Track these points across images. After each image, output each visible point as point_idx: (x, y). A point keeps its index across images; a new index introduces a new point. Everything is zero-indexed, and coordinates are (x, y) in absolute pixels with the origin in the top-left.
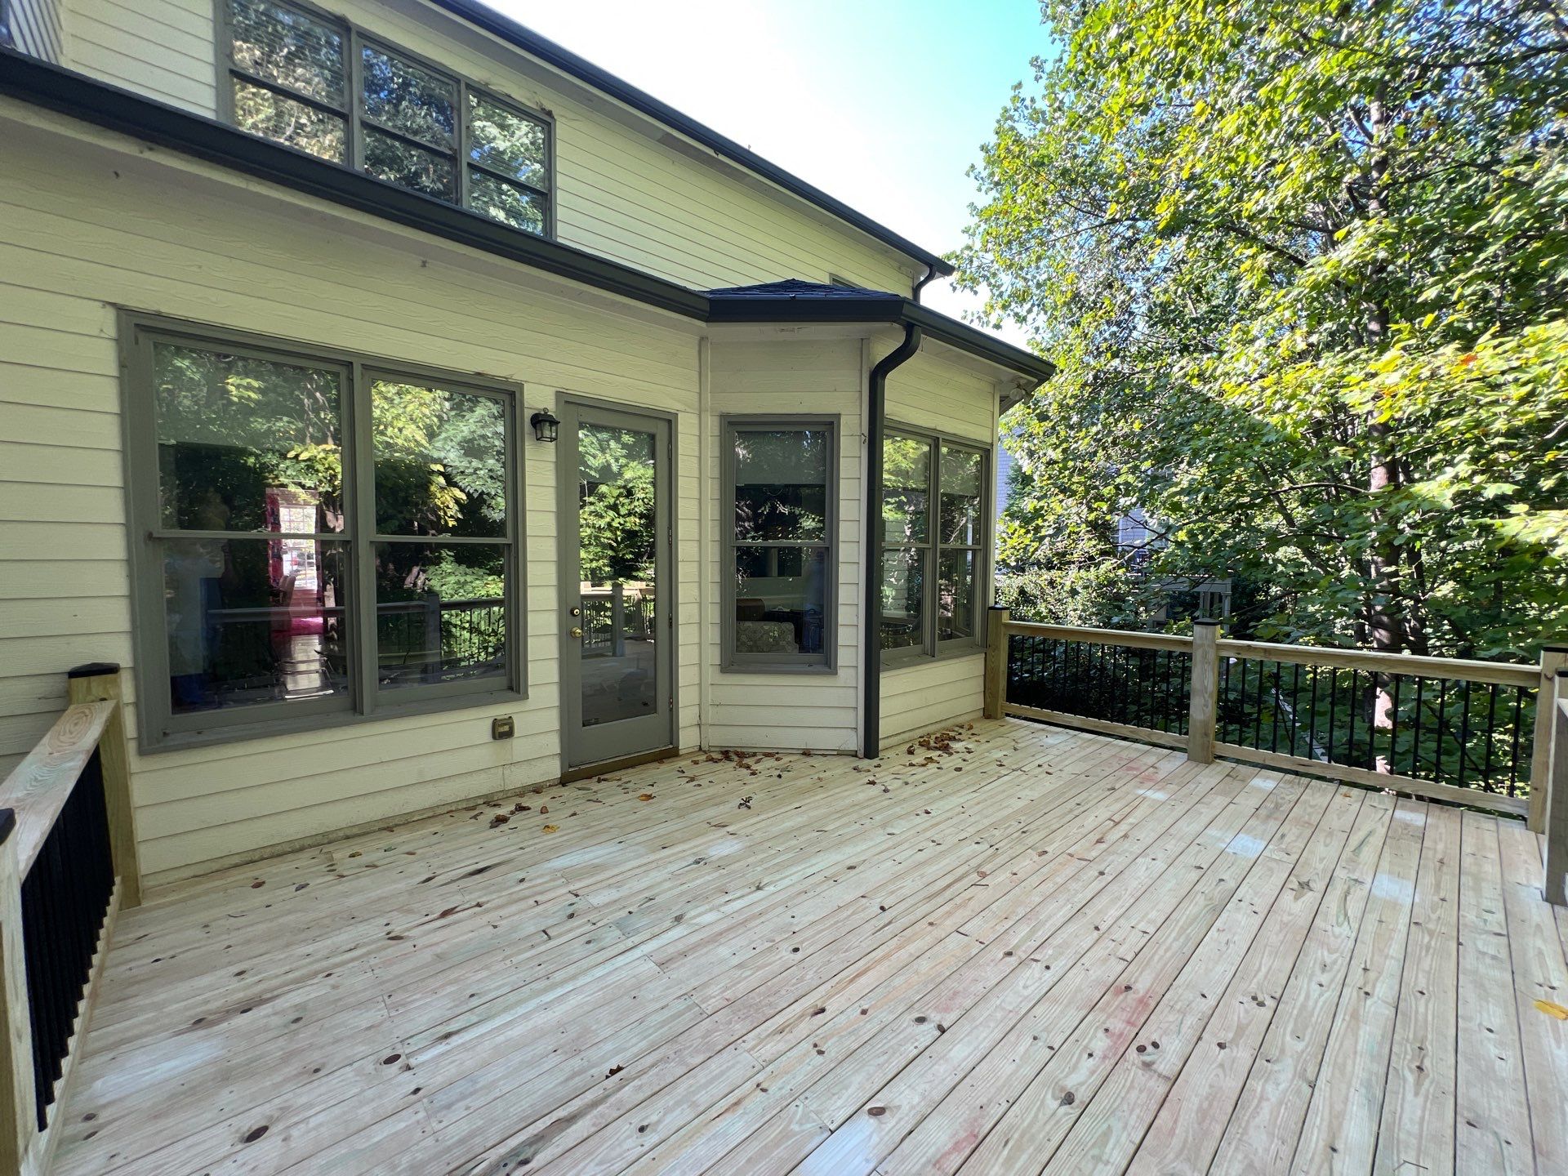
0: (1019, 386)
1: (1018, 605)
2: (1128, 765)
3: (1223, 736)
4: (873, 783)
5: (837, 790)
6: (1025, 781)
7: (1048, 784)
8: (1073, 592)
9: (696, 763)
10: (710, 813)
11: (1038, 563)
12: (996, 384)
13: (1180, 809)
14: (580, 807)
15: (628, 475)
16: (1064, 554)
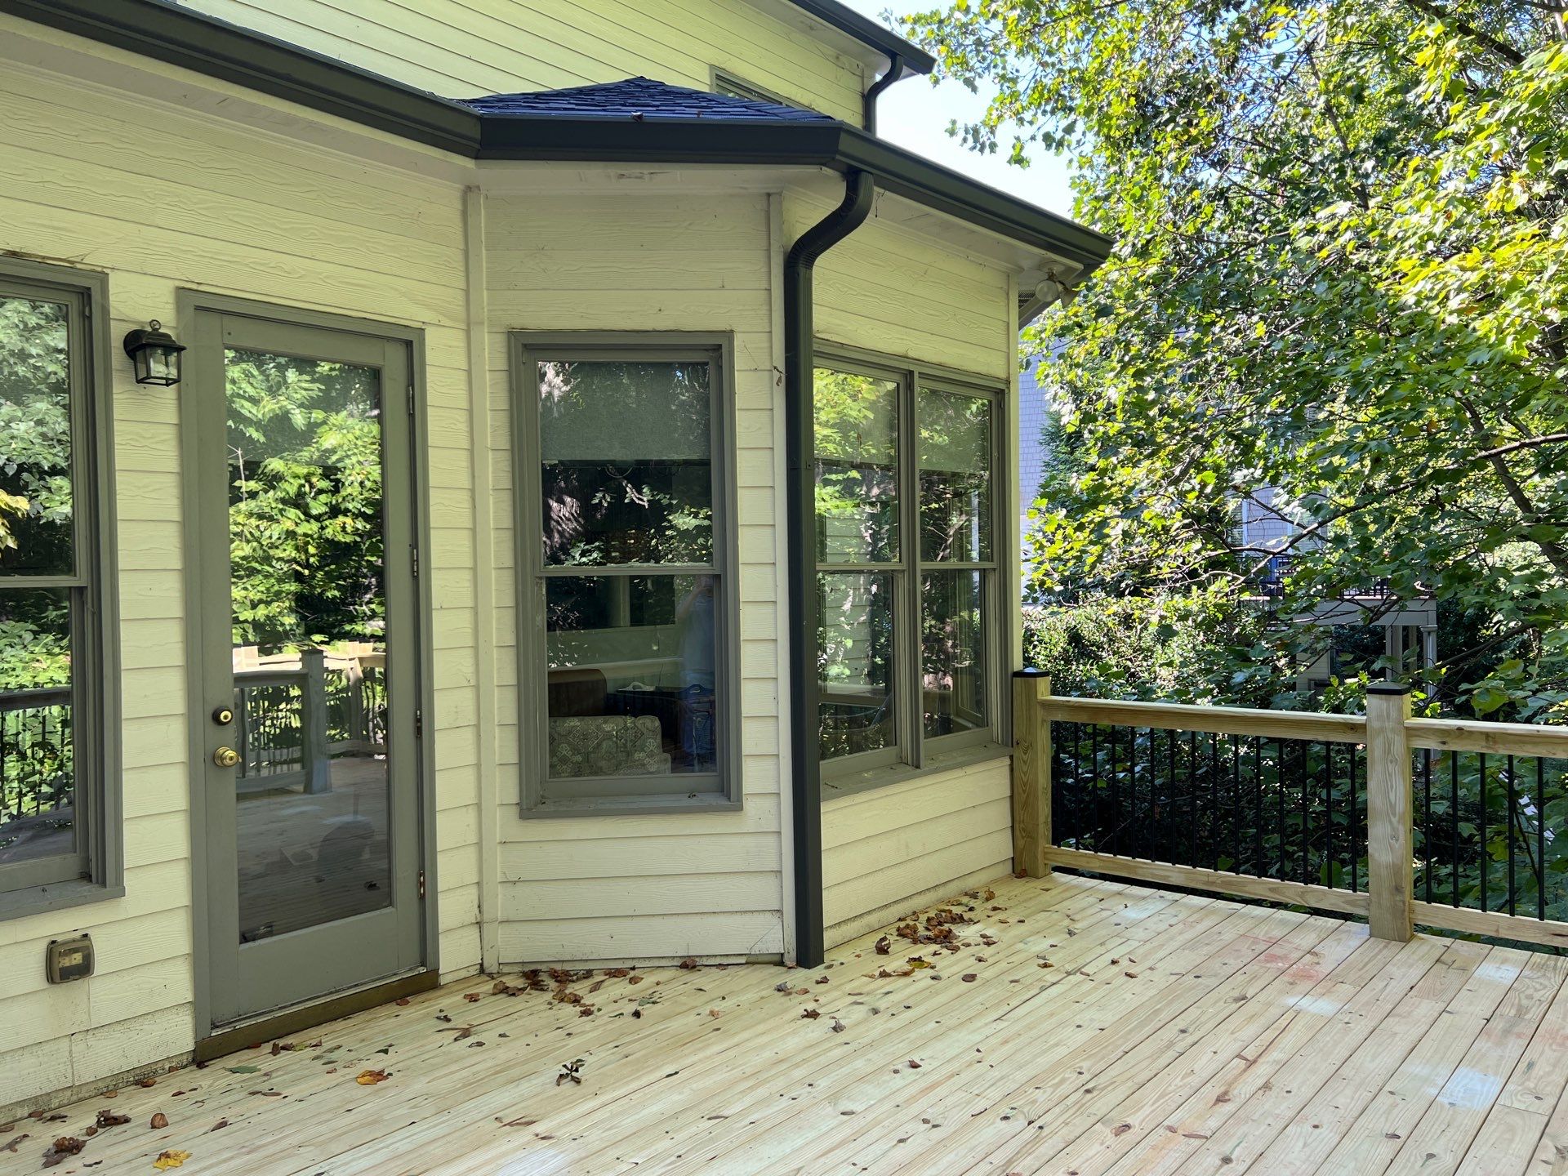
0: (1051, 277)
1: (1068, 662)
2: (1268, 952)
3: (1427, 889)
4: (812, 1015)
5: (746, 1035)
6: (1088, 993)
7: (1132, 995)
8: (1166, 633)
9: (473, 999)
10: (501, 1099)
11: (1101, 584)
12: (1013, 273)
13: (1360, 1028)
14: (236, 1109)
15: (329, 440)
16: (1145, 567)
